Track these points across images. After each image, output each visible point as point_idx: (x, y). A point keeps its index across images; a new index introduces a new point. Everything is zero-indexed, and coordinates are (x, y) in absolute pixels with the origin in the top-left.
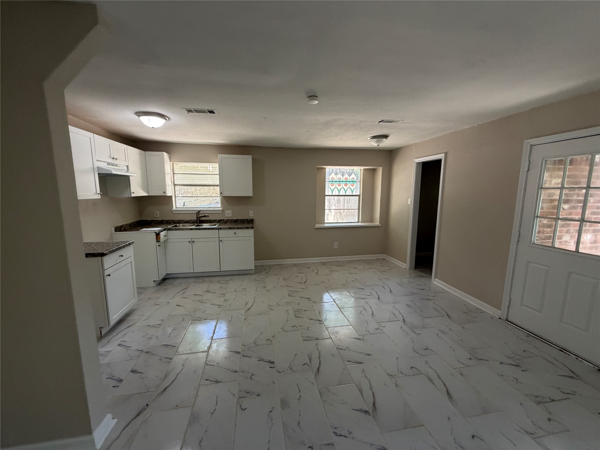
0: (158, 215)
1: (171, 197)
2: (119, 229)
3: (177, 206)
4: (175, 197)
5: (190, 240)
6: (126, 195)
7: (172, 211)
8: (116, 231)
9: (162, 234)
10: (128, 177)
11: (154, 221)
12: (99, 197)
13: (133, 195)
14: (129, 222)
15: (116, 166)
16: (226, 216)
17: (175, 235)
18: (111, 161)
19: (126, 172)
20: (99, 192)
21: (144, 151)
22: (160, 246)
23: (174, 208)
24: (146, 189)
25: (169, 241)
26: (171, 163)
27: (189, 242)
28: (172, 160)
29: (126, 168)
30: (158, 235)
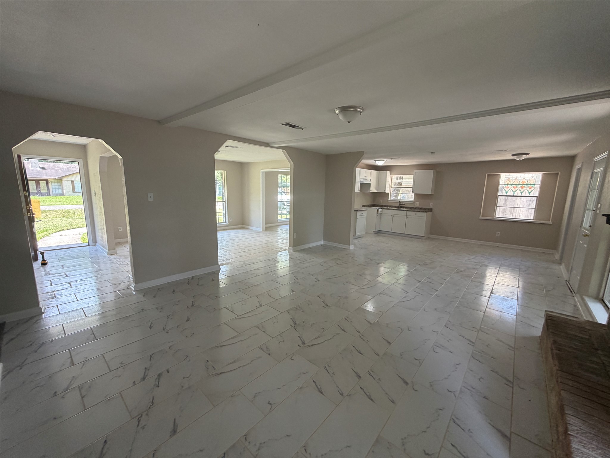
0: (381, 202)
1: (388, 193)
2: (364, 206)
3: (391, 198)
4: (391, 193)
5: (392, 215)
6: (368, 192)
7: (388, 201)
8: (363, 207)
9: (380, 210)
10: (370, 184)
11: (379, 205)
12: (359, 192)
13: (371, 192)
14: (368, 204)
15: (366, 179)
16: (416, 205)
17: (386, 211)
18: (365, 178)
19: (370, 182)
20: (359, 190)
21: (379, 171)
22: (378, 215)
23: (389, 199)
24: (377, 189)
25: (383, 214)
26: (391, 176)
27: (392, 216)
28: (392, 174)
29: (370, 180)
30: (378, 210)
